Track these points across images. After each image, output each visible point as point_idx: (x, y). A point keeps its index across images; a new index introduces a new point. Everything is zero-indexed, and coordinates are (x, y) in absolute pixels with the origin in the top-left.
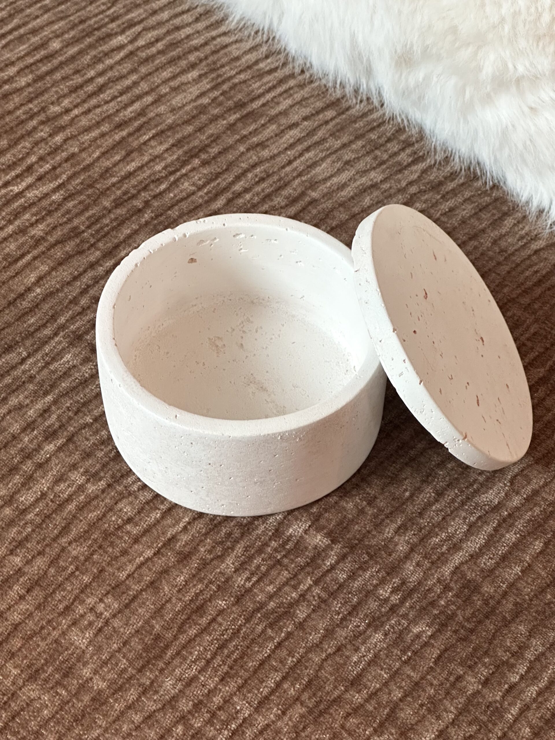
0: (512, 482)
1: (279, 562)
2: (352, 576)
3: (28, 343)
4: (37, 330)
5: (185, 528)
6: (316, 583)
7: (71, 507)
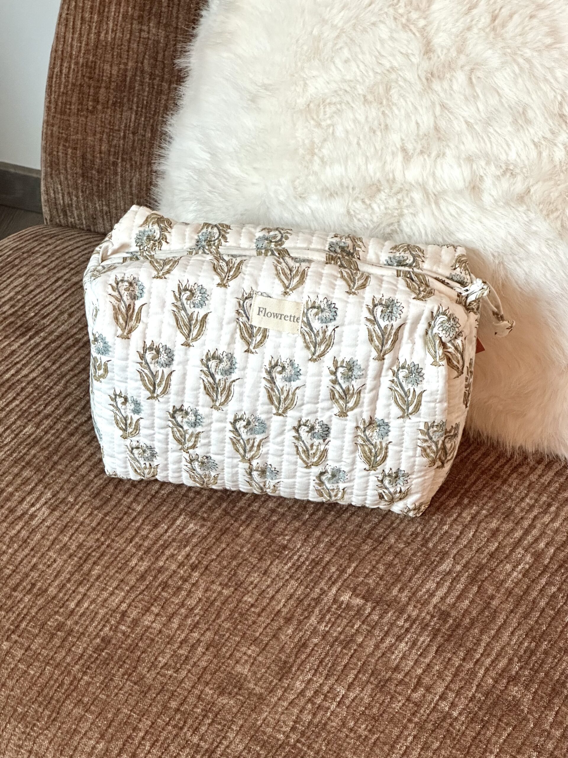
0: (454, 558)
1: (340, 615)
2: (381, 617)
3: (166, 521)
4: (169, 514)
5: (284, 605)
6: (363, 623)
7: (218, 603)
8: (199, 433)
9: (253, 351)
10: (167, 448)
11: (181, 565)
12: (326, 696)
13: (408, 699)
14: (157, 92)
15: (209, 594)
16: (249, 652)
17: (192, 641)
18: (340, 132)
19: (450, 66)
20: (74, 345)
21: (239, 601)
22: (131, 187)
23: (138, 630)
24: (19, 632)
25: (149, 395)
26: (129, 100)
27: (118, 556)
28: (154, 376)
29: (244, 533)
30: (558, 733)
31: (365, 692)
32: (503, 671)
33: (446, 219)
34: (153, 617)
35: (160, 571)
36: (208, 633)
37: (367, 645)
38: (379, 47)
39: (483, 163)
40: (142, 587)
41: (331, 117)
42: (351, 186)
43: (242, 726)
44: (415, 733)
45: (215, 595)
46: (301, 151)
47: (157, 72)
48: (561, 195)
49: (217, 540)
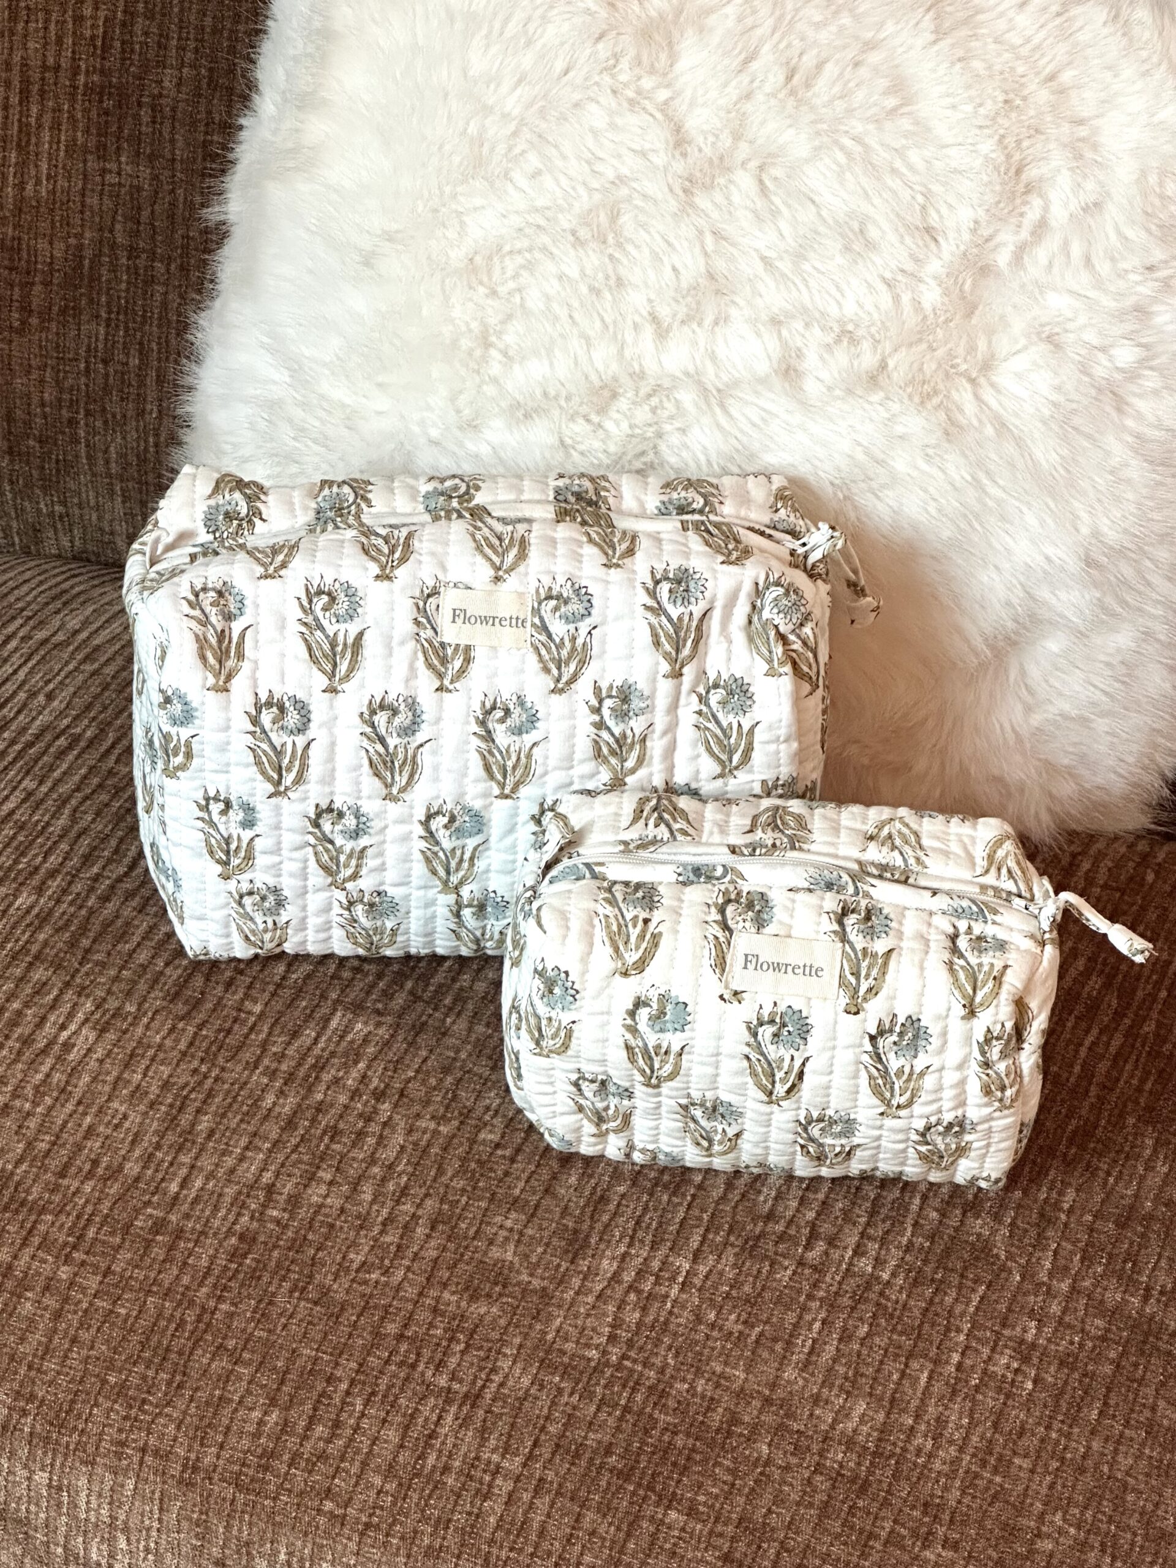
8: (365, 848)
9: (451, 687)
10: (305, 887)
11: (355, 1094)
12: (658, 1277)
13: (801, 1263)
14: (145, 282)
15: (414, 1137)
16: (509, 1223)
17: (403, 1219)
18: (534, 301)
19: (722, 164)
20: (70, 747)
21: (473, 1141)
22: (107, 462)
23: (302, 1213)
24: (85, 1246)
25: (271, 789)
26: (91, 301)
27: (238, 1095)
28: (279, 753)
29: (455, 1027)
30: (1065, 1286)
31: (724, 1261)
32: (951, 1197)
33: (742, 431)
34: (324, 1187)
35: (320, 1108)
36: (429, 1202)
37: (712, 1186)
38: (590, 141)
39: (798, 325)
40: (294, 1141)
41: (516, 276)
42: (564, 393)
43: (521, 1346)
44: (823, 1315)
45: (427, 1136)
46: (465, 343)
47: (142, 244)
48: (940, 365)
49: (410, 1044)
